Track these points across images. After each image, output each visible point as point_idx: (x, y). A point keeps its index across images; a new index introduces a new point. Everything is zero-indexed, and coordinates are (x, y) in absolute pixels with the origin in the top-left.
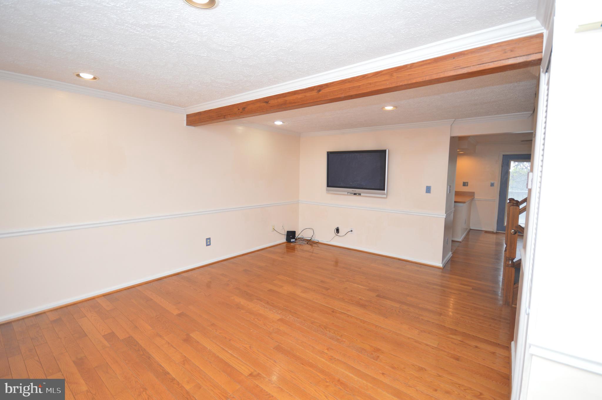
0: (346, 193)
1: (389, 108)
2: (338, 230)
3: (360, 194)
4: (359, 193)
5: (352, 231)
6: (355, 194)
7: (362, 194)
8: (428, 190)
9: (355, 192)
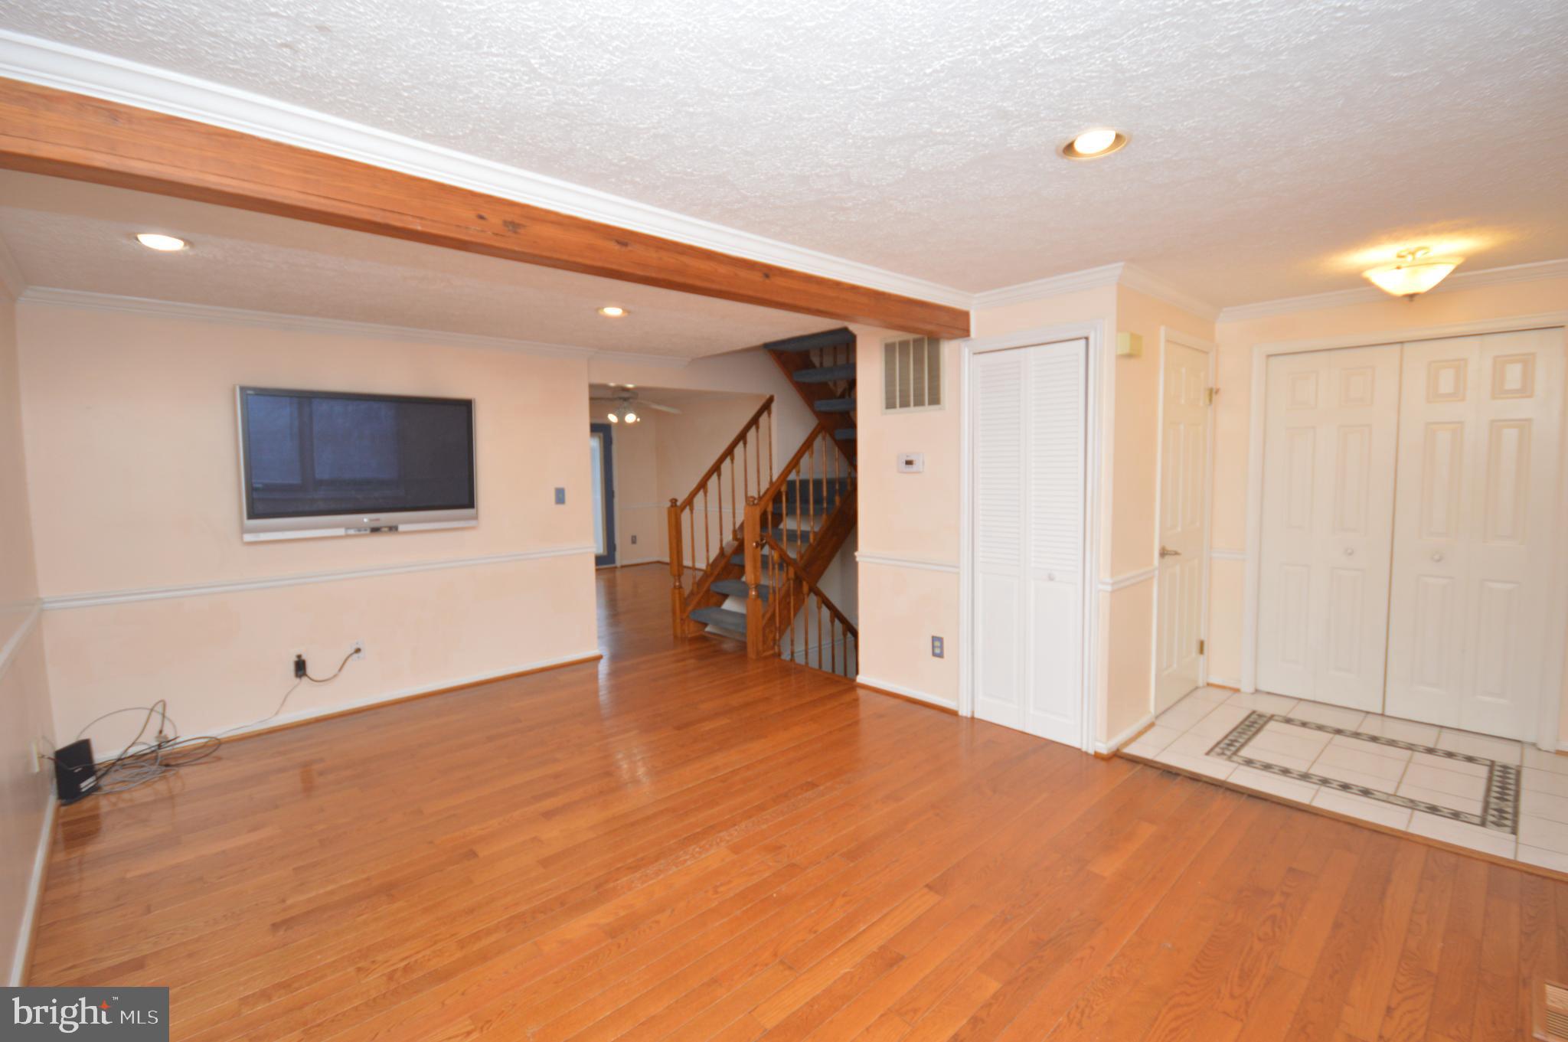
0: (341, 532)
1: (613, 311)
2: (300, 667)
3: (393, 529)
4: (390, 524)
5: (358, 651)
6: (375, 530)
7: (401, 528)
8: (560, 496)
9: (376, 525)
